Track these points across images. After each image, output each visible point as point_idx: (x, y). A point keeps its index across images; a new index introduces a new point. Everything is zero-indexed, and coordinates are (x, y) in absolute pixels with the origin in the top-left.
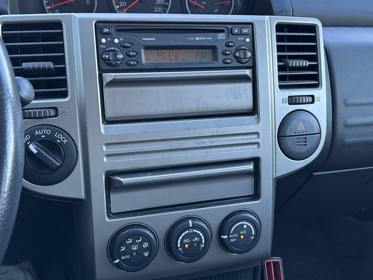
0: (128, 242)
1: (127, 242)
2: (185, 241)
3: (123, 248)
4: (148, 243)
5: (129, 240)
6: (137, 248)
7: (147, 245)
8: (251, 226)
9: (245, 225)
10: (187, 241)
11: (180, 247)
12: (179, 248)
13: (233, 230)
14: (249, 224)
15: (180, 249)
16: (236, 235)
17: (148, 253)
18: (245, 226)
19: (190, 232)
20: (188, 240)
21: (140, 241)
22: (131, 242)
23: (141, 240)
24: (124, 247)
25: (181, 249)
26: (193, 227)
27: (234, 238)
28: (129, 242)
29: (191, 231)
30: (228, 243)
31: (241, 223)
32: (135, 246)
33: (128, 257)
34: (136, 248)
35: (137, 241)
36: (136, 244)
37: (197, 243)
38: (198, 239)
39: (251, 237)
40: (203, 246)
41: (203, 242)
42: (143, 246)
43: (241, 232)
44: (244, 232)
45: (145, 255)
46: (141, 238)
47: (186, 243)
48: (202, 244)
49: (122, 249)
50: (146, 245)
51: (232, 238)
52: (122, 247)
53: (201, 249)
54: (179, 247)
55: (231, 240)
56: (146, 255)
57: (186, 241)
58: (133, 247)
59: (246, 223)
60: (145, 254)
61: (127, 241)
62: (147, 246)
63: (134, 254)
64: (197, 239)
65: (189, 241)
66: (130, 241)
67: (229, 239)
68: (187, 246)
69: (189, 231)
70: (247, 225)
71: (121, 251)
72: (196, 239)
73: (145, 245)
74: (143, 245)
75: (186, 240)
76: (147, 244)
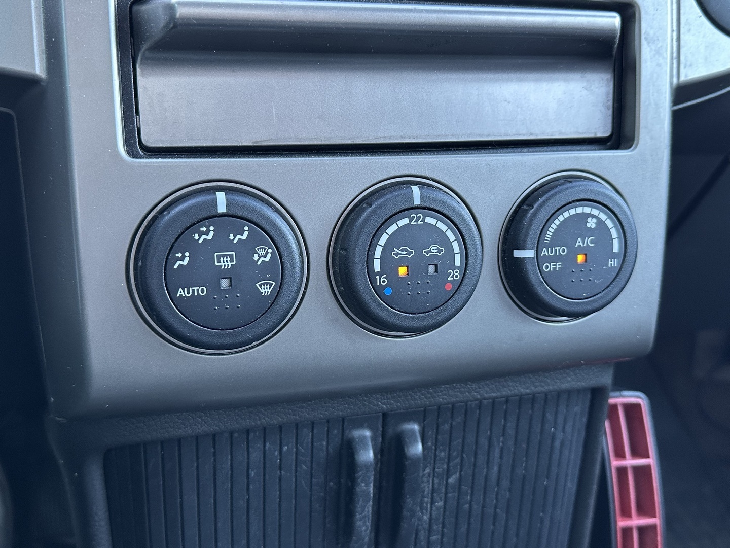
0: (200, 236)
1: (196, 237)
2: (397, 254)
3: (182, 259)
4: (270, 251)
5: (204, 229)
6: (231, 261)
7: (269, 256)
8: (609, 224)
9: (590, 218)
10: (404, 253)
11: (380, 274)
12: (378, 277)
13: (552, 231)
14: (603, 217)
15: (382, 280)
16: (561, 250)
17: (270, 285)
18: (591, 223)
19: (412, 223)
20: (406, 250)
21: (244, 237)
22: (210, 237)
23: (246, 234)
24: (187, 254)
25: (384, 282)
26: (424, 208)
27: (556, 258)
28: (204, 237)
29: (416, 221)
30: (537, 274)
31: (580, 210)
32: (226, 256)
33: (200, 291)
34: (230, 264)
35: (231, 237)
36: (230, 246)
37: (436, 265)
38: (440, 251)
39: (610, 263)
40: (457, 276)
41: (458, 263)
42: (256, 257)
43: (579, 242)
44: (588, 241)
45: (263, 291)
46: (246, 228)
47: (402, 262)
48: (454, 268)
49: (179, 262)
50: (265, 257)
51: (550, 260)
52: (179, 255)
53: (449, 287)
54: (378, 273)
55: (547, 267)
56: (266, 290)
57: (399, 252)
58: (219, 257)
59: (595, 212)
60: (260, 286)
61: (197, 235)
62: (267, 259)
63: (225, 283)
64: (438, 249)
65: (410, 253)
66: (207, 233)
67: (541, 264)
68: (402, 271)
69: (411, 220)
70: (597, 217)
71: (176, 267)
72: (434, 249)
73: (263, 255)
74: (256, 255)
75: (402, 250)
76: (267, 253)
